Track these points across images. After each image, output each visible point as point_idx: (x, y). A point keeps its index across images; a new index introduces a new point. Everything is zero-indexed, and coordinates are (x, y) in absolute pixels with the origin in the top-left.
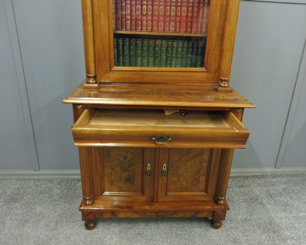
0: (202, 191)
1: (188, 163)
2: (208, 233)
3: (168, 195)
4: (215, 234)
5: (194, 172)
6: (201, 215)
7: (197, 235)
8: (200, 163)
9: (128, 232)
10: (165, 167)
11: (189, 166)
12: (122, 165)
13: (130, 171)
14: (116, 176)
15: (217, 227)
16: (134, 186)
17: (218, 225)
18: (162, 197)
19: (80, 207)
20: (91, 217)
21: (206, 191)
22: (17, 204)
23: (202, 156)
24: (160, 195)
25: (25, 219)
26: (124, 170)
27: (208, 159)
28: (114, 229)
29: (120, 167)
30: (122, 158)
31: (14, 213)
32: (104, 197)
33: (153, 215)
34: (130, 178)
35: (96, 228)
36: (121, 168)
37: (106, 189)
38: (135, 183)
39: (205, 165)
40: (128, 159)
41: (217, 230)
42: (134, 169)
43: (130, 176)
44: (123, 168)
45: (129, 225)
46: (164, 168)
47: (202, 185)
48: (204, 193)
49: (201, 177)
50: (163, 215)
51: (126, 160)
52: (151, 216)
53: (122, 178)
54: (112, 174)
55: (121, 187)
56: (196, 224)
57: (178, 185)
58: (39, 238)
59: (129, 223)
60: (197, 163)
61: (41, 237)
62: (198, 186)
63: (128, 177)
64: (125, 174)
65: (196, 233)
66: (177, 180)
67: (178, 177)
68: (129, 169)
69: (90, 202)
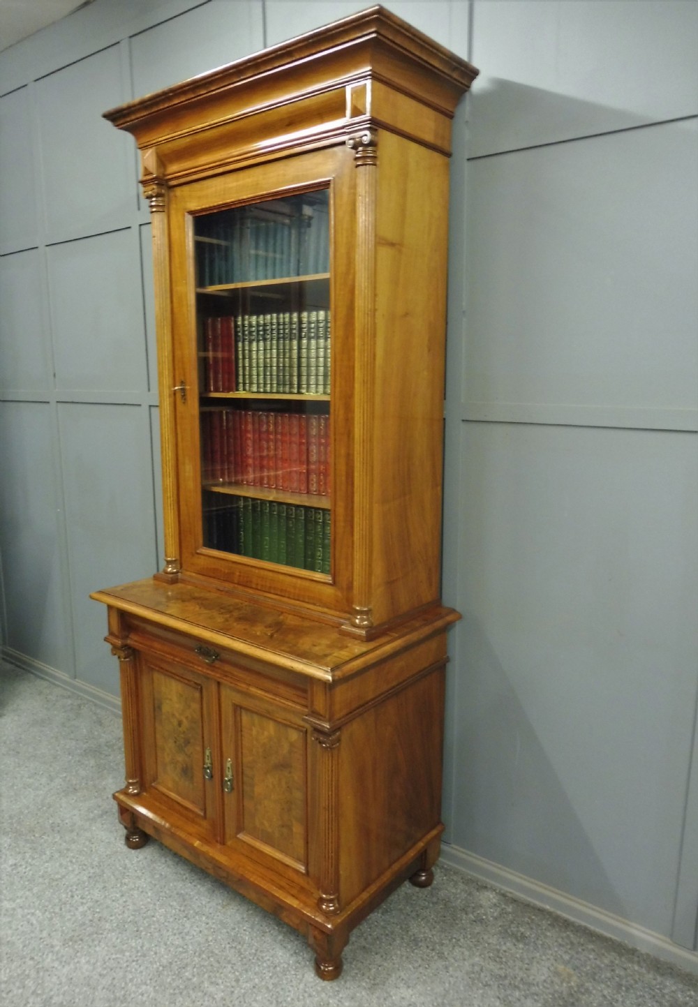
0: (299, 860)
1: (269, 777)
2: (294, 972)
3: (239, 837)
5: (281, 804)
6: (287, 917)
7: (269, 962)
8: (289, 788)
9: (171, 884)
10: (229, 768)
11: (271, 786)
12: (176, 736)
13: (187, 755)
14: (170, 757)
15: (322, 975)
16: (193, 790)
18: (230, 838)
19: (117, 792)
21: (307, 864)
22: (92, 762)
23: (291, 773)
25: (78, 787)
26: (179, 748)
27: (302, 783)
28: (160, 866)
29: (174, 739)
30: (176, 722)
31: (76, 772)
34: (187, 769)
35: (139, 850)
36: (176, 743)
37: (158, 778)
38: (195, 783)
39: (298, 795)
40: (183, 728)
42: (192, 753)
43: (187, 765)
44: (178, 744)
46: (229, 771)
47: (299, 846)
48: (302, 869)
49: (294, 822)
51: (181, 729)
52: (208, 868)
53: (177, 764)
54: (165, 748)
55: (177, 784)
57: (257, 824)
58: (63, 821)
60: (284, 784)
61: (67, 821)
62: (292, 843)
63: (185, 766)
64: (180, 758)
65: (273, 957)
66: (253, 811)
67: (255, 805)
68: (186, 749)
69: (134, 789)
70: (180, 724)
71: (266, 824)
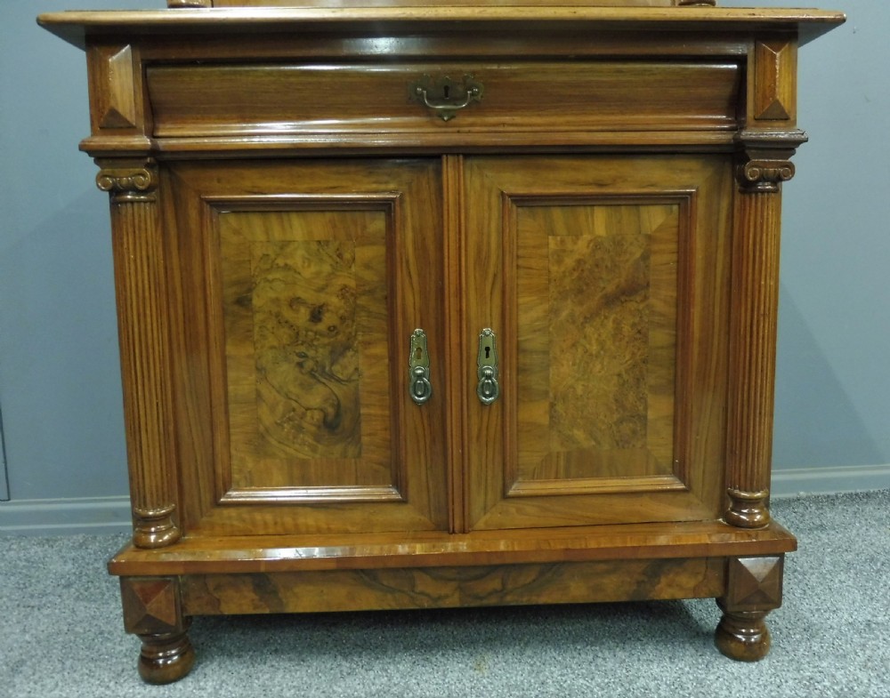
0: (660, 472)
1: (589, 330)
2: (712, 677)
3: (511, 492)
4: (747, 682)
5: (619, 375)
6: (670, 585)
7: (663, 687)
8: (639, 332)
9: (335, 688)
10: (487, 349)
11: (594, 348)
12: (302, 349)
13: (339, 381)
14: (280, 409)
15: (752, 654)
16: (359, 455)
17: (751, 644)
18: (485, 510)
20: (161, 606)
21: (680, 471)
23: (646, 298)
24: (477, 500)
26: (312, 374)
27: (673, 310)
28: (271, 679)
29: (297, 359)
30: (302, 317)
32: (226, 512)
33: (447, 596)
34: (338, 415)
36: (300, 365)
37: (236, 476)
38: (365, 439)
39: (661, 337)
40: (328, 319)
41: (753, 666)
42: (356, 369)
43: (338, 407)
44: (309, 364)
45: (344, 663)
46: (487, 356)
47: (660, 443)
48: (670, 482)
49: (650, 399)
50: (495, 591)
51: (321, 327)
52: (440, 598)
53: (303, 416)
54: (259, 395)
55: (304, 464)
56: (650, 648)
57: (556, 446)
59: (345, 657)
60: (626, 329)
62: (643, 446)
63: (331, 410)
64: (316, 398)
65: (655, 679)
66: (545, 420)
67: (552, 405)
68: (336, 368)
69: (159, 533)
70: (316, 316)
71: (579, 434)
